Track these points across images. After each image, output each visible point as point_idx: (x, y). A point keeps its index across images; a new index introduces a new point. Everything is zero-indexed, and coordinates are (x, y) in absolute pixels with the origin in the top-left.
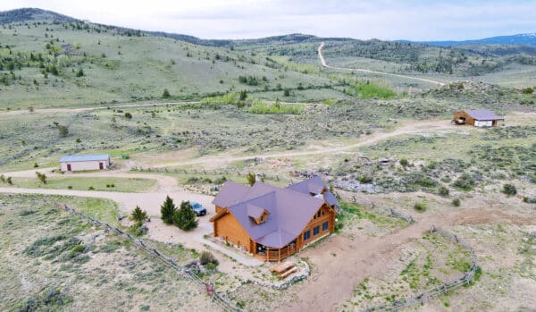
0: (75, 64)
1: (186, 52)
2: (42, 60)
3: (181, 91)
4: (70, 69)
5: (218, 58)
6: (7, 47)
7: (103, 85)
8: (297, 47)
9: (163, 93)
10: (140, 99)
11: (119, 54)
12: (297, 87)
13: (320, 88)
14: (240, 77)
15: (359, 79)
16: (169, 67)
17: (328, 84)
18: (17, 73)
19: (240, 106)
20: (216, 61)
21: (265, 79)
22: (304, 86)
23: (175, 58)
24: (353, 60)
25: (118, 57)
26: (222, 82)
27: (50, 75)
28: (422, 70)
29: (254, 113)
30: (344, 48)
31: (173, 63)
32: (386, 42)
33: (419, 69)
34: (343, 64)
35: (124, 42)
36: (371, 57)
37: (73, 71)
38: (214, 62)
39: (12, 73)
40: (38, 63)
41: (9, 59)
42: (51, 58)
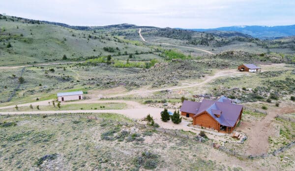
0: (5, 40)
1: (71, 34)
3: (73, 56)
5: (90, 37)
7: (25, 52)
8: (127, 30)
9: (63, 57)
10: (50, 61)
11: (31, 34)
12: (135, 53)
13: (147, 53)
14: (104, 48)
15: (165, 48)
16: (63, 42)
17: (151, 51)
19: (109, 63)
20: (90, 39)
21: (117, 49)
22: (139, 52)
23: (66, 37)
24: (159, 38)
25: (31, 36)
26: (94, 50)
28: (194, 44)
29: (117, 67)
30: (153, 32)
31: (65, 40)
32: (174, 29)
33: (193, 43)
34: (155, 40)
35: (33, 27)
36: (168, 37)
37: (4, 44)
38: (88, 39)
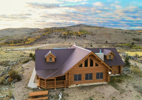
0: (85, 34)
2: (77, 33)
3: (112, 42)
4: (83, 35)
6: (71, 31)
7: (90, 39)
9: (106, 42)
10: (99, 43)
14: (133, 38)
16: (109, 35)
18: (71, 36)
19: (131, 47)
20: (125, 34)
23: (112, 33)
25: (95, 33)
26: (126, 40)
27: (78, 37)
38: (124, 34)
39: (70, 36)
40: (76, 34)
41: (71, 33)
42: (80, 33)
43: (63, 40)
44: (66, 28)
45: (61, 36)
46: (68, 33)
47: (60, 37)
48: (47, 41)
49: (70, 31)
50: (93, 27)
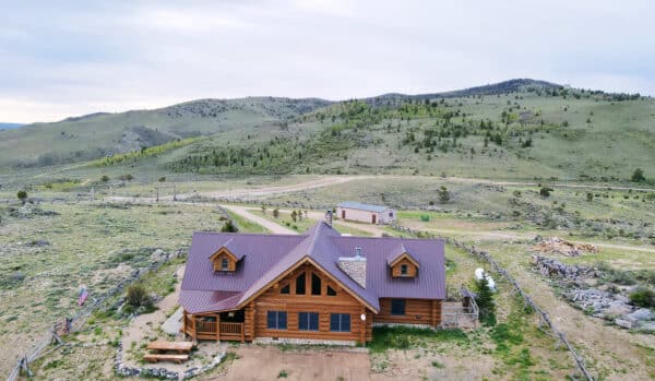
0: (526, 133)
2: (491, 128)
4: (517, 139)
6: (464, 115)
7: (551, 158)
9: (633, 174)
11: (589, 121)
18: (460, 140)
25: (586, 126)
27: (492, 145)
35: (601, 108)
37: (520, 141)
39: (455, 141)
40: (485, 131)
41: (459, 127)
42: (502, 126)
43: (418, 159)
44: (442, 102)
45: (413, 139)
46: (445, 126)
47: (406, 142)
48: (346, 158)
49: (457, 114)
50: (578, 97)
